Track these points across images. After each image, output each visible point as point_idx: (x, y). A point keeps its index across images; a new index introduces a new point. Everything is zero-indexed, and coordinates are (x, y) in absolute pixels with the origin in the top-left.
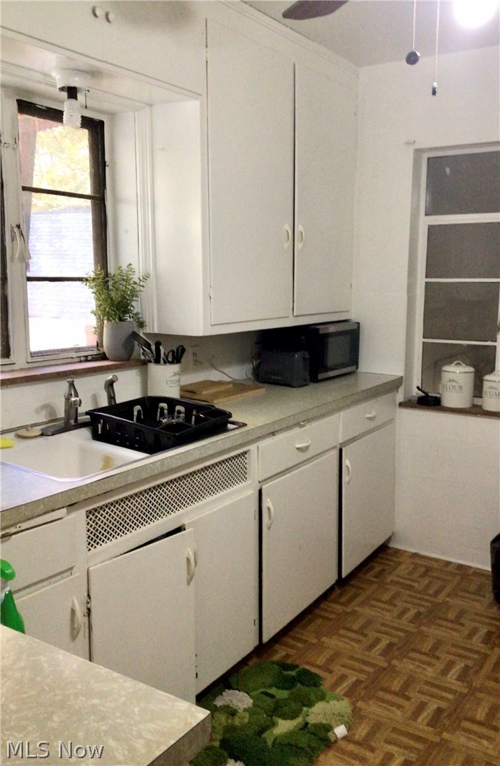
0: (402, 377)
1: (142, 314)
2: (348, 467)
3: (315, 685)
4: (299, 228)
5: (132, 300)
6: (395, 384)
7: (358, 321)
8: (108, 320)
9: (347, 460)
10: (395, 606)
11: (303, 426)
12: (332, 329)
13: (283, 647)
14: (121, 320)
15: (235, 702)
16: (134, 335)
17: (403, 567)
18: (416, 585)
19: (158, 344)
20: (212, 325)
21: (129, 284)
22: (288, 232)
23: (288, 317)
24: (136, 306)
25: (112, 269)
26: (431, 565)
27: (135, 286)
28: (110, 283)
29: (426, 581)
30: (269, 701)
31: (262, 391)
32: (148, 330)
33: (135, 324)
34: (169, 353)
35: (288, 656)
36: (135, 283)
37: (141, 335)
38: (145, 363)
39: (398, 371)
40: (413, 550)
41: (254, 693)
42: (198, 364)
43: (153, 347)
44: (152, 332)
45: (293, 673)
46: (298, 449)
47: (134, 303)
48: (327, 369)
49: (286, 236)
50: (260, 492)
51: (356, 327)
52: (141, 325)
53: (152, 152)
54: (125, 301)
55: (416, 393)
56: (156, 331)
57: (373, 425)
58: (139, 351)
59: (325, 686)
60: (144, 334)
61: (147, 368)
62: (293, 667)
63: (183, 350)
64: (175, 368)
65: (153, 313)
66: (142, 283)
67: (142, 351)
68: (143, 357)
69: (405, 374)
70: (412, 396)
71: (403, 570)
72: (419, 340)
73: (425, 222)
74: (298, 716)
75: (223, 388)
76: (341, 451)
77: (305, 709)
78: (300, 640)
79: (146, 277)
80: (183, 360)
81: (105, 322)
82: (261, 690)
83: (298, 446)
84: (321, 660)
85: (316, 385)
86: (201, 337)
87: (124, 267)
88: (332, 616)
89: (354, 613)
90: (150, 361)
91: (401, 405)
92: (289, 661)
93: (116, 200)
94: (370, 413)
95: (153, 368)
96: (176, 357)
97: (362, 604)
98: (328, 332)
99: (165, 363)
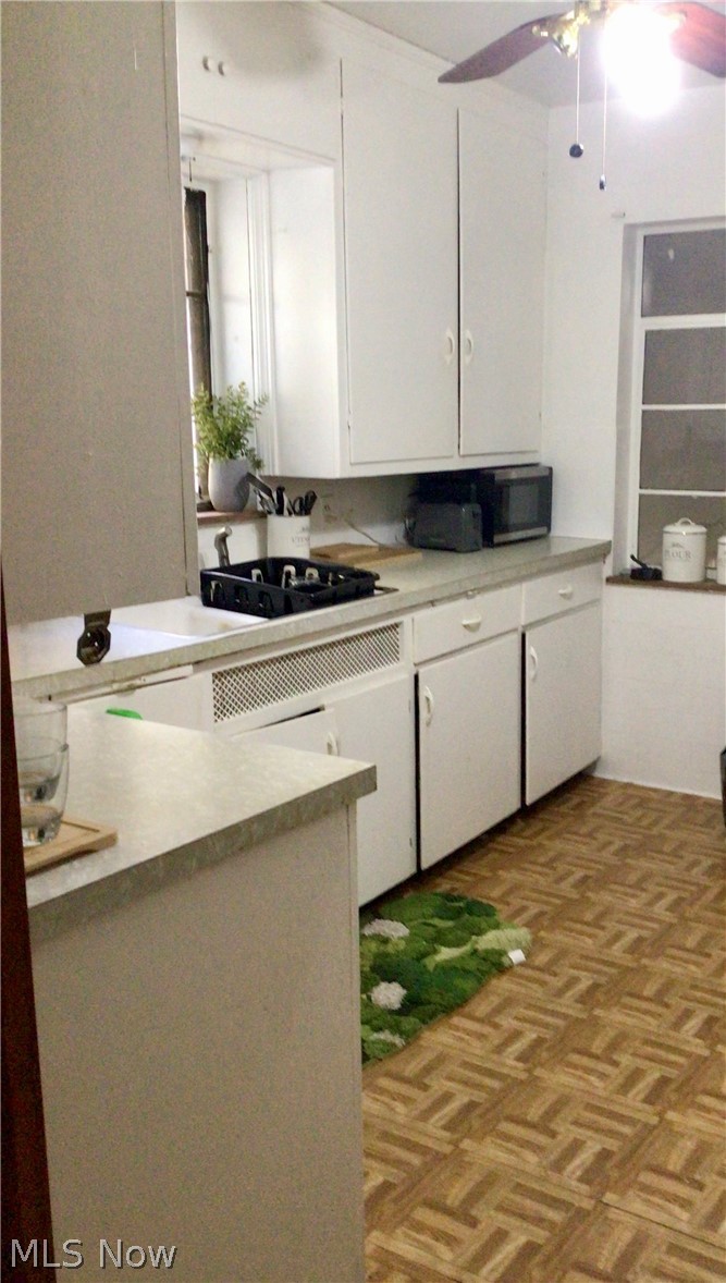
0: (610, 542)
1: (259, 449)
2: (533, 658)
3: (488, 915)
4: (466, 334)
5: (245, 431)
6: (600, 552)
7: (549, 465)
8: (214, 457)
9: (532, 649)
10: (595, 839)
11: (472, 597)
12: (514, 475)
13: (446, 881)
14: (231, 456)
15: (387, 931)
16: (250, 478)
17: (610, 798)
18: (625, 817)
19: (280, 491)
20: (351, 464)
21: (242, 410)
22: (451, 340)
23: (451, 457)
24: (250, 440)
25: (216, 391)
26: (647, 796)
27: (250, 413)
28: (216, 408)
29: (639, 813)
30: (431, 930)
31: (418, 556)
32: (266, 471)
33: (250, 464)
34: (295, 502)
35: (453, 889)
36: (249, 408)
37: (257, 477)
38: (264, 516)
39: (604, 534)
40: (626, 780)
41: (412, 924)
42: (331, 521)
43: (275, 495)
44: (271, 474)
45: (461, 904)
46: (465, 626)
47: (247, 436)
48: (505, 529)
49: (449, 346)
50: (416, 678)
51: (546, 473)
52: (258, 464)
53: (270, 233)
54: (236, 432)
55: (630, 564)
56: (277, 473)
57: (568, 604)
58: (256, 499)
59: (500, 917)
60: (261, 477)
61: (266, 523)
62: (460, 898)
63: (314, 498)
64: (304, 521)
65: (273, 450)
66: (257, 409)
67: (259, 499)
68: (260, 508)
69: (614, 537)
70: (625, 570)
71: (608, 801)
72: (634, 491)
73: (641, 326)
74: (465, 944)
75: (365, 552)
76: (523, 636)
77: (474, 937)
78: (468, 874)
79: (263, 401)
80: (313, 511)
81: (211, 460)
82: (421, 921)
83: (465, 622)
84: (496, 893)
85: (491, 551)
86: (337, 481)
87: (236, 387)
88: (511, 850)
89: (540, 845)
90: (270, 513)
91: (609, 580)
92: (455, 894)
93: (221, 298)
94: (564, 589)
95: (275, 521)
96: (305, 507)
97: (550, 838)
98: (507, 477)
99: (290, 514)
